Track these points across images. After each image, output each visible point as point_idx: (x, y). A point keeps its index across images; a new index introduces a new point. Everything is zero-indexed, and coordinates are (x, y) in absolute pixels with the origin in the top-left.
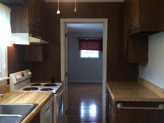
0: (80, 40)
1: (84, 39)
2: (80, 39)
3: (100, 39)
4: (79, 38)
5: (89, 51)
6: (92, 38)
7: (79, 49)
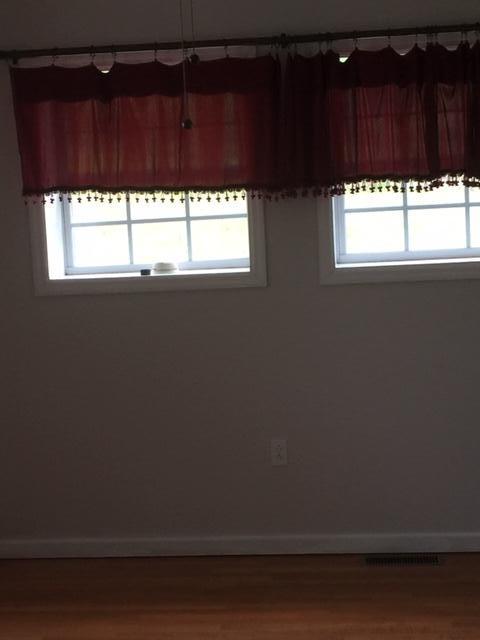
0: (19, 78)
1: (64, 61)
2: (26, 63)
3: (249, 52)
4: (15, 55)
5: (145, 205)
6: (155, 46)
7: (20, 187)
